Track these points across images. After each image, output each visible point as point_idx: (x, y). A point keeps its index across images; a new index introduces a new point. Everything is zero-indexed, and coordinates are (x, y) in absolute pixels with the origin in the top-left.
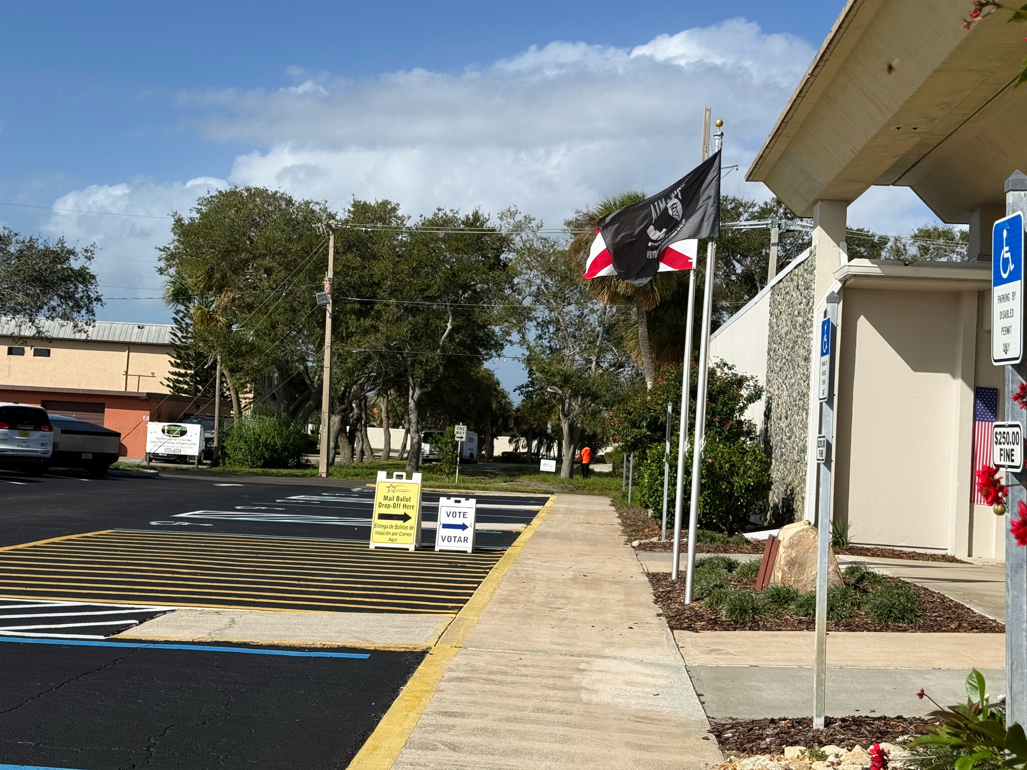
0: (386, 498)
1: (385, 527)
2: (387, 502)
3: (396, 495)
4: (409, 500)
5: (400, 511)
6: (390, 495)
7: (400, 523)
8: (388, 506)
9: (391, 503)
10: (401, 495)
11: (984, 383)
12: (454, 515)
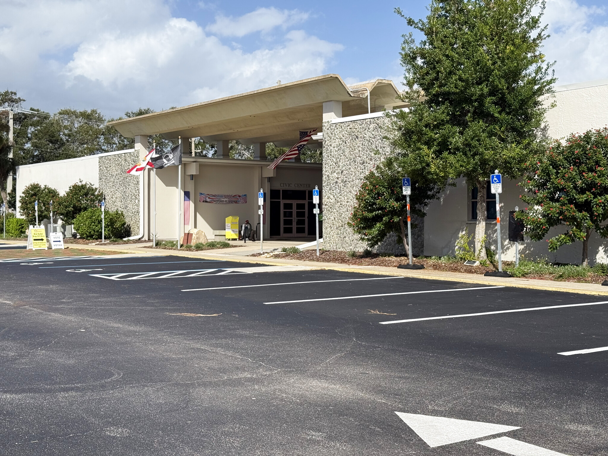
0: (34, 234)
1: (37, 243)
2: (35, 235)
3: (38, 233)
4: (42, 234)
5: (40, 238)
6: (36, 233)
7: (41, 241)
8: (36, 237)
9: (37, 235)
10: (39, 233)
11: (186, 190)
12: (56, 238)
